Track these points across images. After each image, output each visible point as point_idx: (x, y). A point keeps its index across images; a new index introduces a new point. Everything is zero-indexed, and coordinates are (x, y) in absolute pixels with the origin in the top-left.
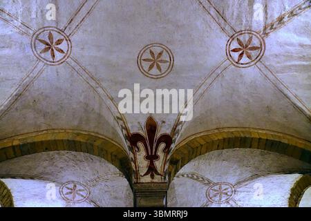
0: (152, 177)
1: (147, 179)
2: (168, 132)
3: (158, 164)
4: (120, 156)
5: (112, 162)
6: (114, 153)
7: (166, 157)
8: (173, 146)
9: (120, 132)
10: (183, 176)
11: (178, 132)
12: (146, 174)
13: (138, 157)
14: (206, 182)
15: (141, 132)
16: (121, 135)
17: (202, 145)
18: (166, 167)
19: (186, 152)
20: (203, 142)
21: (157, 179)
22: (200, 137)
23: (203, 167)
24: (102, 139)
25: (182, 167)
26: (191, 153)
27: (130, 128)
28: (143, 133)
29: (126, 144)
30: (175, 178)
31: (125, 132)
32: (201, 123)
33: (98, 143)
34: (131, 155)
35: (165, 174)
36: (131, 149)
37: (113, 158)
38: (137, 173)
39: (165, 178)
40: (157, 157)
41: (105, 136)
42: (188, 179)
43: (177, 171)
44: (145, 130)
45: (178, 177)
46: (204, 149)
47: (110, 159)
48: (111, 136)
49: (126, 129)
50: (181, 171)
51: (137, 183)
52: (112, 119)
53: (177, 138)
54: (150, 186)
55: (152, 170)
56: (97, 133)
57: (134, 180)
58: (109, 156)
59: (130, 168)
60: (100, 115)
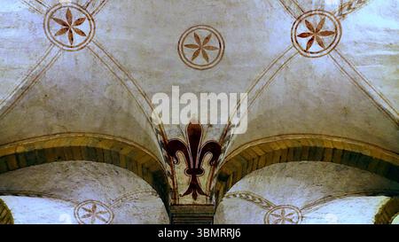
0: (195, 197)
1: (188, 200)
2: (216, 138)
3: (203, 181)
4: (153, 169)
5: (143, 176)
6: (146, 165)
7: (214, 171)
8: (222, 157)
9: (154, 137)
10: (234, 196)
11: (228, 139)
12: (186, 194)
13: (177, 170)
14: (265, 204)
15: (181, 139)
17: (260, 157)
18: (213, 184)
19: (238, 165)
20: (260, 152)
21: (201, 200)
22: (258, 146)
23: (260, 184)
24: (132, 146)
25: (233, 184)
26: (246, 166)
27: (167, 133)
28: (184, 139)
29: (161, 154)
30: (224, 199)
31: (160, 138)
32: (258, 128)
33: (125, 152)
34: (168, 168)
35: (212, 194)
36: (168, 160)
37: (145, 171)
38: (175, 191)
39: (211, 199)
40: (201, 171)
41: (135, 143)
42: (240, 200)
43: (226, 189)
44: (186, 136)
45: (228, 197)
46: (262, 161)
47: (140, 172)
48: (141, 142)
49: (162, 134)
50: (232, 190)
51: (175, 204)
52: (145, 119)
53: (228, 147)
54: (191, 210)
55: (194, 188)
56: (125, 139)
57: (171, 201)
58: (140, 167)
59: (166, 185)
60: (128, 115)
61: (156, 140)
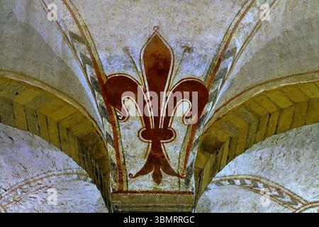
0: (157, 178)
1: (146, 183)
2: (199, 74)
3: (172, 150)
4: (80, 131)
5: (61, 144)
6: (66, 124)
7: (193, 135)
8: (209, 108)
9: (79, 72)
10: (231, 182)
11: (223, 75)
12: (142, 173)
13: (123, 132)
14: (288, 199)
15: (132, 74)
16: (83, 80)
17: (281, 110)
18: (192, 157)
19: (241, 124)
20: (284, 102)
21: (169, 183)
22: (281, 90)
23: (280, 163)
24: (35, 88)
25: (229, 159)
26: (254, 127)
27: (104, 63)
28: (137, 74)
29: (94, 102)
30: (211, 186)
31: (91, 72)
32: (281, 56)
33: (25, 99)
34: (107, 128)
35: (189, 174)
36: (107, 113)
37: (64, 134)
38: (120, 169)
39: (188, 182)
40: (169, 134)
41: (42, 82)
42: (242, 191)
43: (216, 168)
44: (142, 68)
45: (219, 183)
46: (285, 120)
47: (55, 138)
48: (55, 80)
49: (95, 64)
50: (227, 171)
51: (121, 191)
52: (60, 38)
53: (221, 91)
54: (151, 200)
55: (156, 163)
56: (22, 74)
57: (113, 185)
58: (53, 130)
59: (103, 159)
60: (28, 30)
61: (83, 78)
